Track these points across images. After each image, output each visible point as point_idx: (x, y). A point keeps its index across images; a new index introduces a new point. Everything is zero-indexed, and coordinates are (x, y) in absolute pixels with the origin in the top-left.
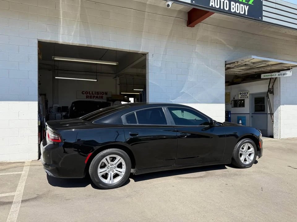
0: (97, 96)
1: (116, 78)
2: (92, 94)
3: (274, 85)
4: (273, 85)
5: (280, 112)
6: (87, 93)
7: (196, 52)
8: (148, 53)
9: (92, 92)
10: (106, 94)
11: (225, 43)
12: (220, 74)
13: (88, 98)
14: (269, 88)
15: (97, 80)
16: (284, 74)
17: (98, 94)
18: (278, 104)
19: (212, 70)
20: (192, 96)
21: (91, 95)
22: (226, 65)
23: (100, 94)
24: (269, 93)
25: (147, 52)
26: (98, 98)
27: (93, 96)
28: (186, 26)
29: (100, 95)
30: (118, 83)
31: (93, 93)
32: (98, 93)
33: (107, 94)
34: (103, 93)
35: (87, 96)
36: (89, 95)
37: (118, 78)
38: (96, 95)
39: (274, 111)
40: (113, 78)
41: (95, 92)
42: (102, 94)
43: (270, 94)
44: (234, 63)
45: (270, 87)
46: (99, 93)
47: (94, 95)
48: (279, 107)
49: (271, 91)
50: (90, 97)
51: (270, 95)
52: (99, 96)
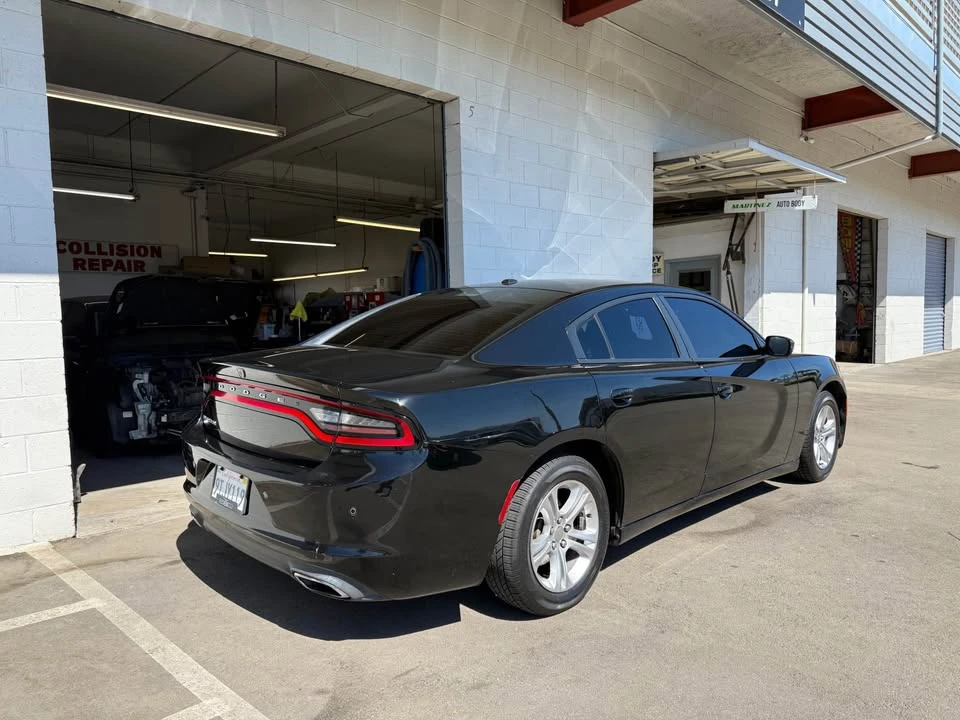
0: (119, 262)
1: (194, 194)
2: (100, 252)
3: (746, 235)
4: (744, 235)
5: (762, 312)
6: (75, 248)
7: (585, 114)
8: (457, 98)
9: (99, 246)
10: (156, 251)
11: (652, 91)
12: (642, 195)
13: (84, 269)
14: (730, 244)
15: (137, 196)
16: (794, 204)
17: (126, 254)
18: (757, 290)
19: (625, 179)
20: (576, 260)
21: (96, 256)
22: (656, 164)
23: (132, 254)
24: (730, 259)
25: (454, 93)
26: (124, 270)
27: (104, 261)
28: (561, 20)
29: (132, 259)
30: (202, 210)
31: (104, 250)
32: (121, 249)
33: (159, 256)
34: (142, 251)
35: (76, 261)
36: (87, 257)
37: (201, 194)
38: (115, 258)
39: (746, 310)
40: (183, 192)
41: (111, 246)
42: (139, 254)
43: (733, 260)
44: (686, 159)
45: (735, 241)
46: (128, 249)
47: (109, 257)
48: (760, 299)
49: (736, 253)
50: (90, 266)
51: (734, 266)
52: (129, 262)
